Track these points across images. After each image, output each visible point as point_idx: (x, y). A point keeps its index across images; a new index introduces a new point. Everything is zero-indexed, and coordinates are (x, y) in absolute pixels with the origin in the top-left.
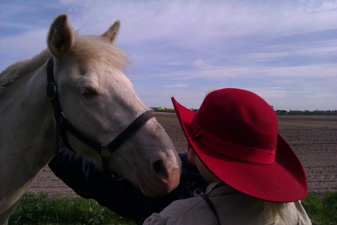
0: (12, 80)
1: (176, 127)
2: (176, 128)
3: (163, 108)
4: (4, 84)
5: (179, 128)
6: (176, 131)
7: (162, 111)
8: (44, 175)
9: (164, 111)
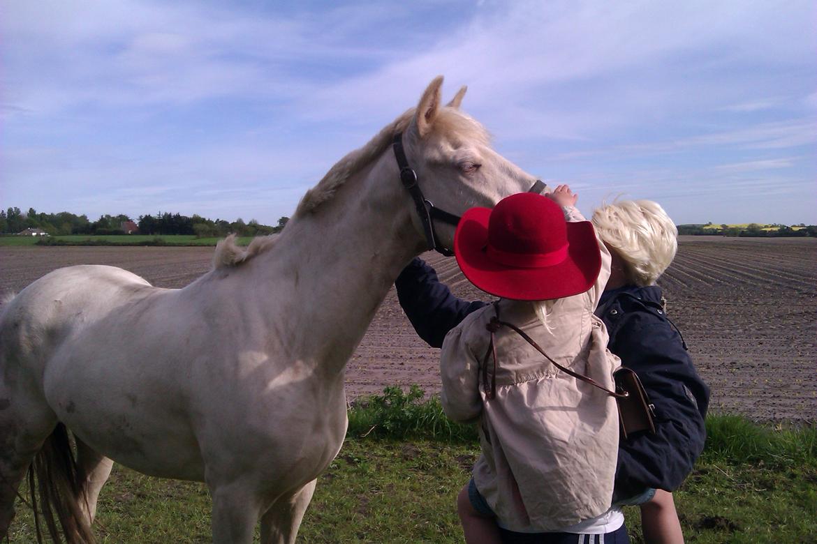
0: (343, 182)
1: (740, 272)
2: (741, 274)
3: (717, 225)
4: (333, 186)
5: (747, 275)
6: (737, 281)
7: (715, 233)
8: (421, 364)
9: (720, 234)
